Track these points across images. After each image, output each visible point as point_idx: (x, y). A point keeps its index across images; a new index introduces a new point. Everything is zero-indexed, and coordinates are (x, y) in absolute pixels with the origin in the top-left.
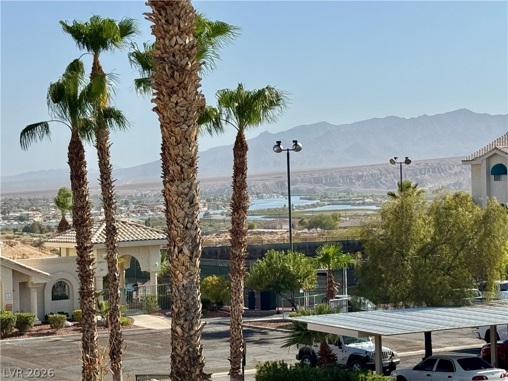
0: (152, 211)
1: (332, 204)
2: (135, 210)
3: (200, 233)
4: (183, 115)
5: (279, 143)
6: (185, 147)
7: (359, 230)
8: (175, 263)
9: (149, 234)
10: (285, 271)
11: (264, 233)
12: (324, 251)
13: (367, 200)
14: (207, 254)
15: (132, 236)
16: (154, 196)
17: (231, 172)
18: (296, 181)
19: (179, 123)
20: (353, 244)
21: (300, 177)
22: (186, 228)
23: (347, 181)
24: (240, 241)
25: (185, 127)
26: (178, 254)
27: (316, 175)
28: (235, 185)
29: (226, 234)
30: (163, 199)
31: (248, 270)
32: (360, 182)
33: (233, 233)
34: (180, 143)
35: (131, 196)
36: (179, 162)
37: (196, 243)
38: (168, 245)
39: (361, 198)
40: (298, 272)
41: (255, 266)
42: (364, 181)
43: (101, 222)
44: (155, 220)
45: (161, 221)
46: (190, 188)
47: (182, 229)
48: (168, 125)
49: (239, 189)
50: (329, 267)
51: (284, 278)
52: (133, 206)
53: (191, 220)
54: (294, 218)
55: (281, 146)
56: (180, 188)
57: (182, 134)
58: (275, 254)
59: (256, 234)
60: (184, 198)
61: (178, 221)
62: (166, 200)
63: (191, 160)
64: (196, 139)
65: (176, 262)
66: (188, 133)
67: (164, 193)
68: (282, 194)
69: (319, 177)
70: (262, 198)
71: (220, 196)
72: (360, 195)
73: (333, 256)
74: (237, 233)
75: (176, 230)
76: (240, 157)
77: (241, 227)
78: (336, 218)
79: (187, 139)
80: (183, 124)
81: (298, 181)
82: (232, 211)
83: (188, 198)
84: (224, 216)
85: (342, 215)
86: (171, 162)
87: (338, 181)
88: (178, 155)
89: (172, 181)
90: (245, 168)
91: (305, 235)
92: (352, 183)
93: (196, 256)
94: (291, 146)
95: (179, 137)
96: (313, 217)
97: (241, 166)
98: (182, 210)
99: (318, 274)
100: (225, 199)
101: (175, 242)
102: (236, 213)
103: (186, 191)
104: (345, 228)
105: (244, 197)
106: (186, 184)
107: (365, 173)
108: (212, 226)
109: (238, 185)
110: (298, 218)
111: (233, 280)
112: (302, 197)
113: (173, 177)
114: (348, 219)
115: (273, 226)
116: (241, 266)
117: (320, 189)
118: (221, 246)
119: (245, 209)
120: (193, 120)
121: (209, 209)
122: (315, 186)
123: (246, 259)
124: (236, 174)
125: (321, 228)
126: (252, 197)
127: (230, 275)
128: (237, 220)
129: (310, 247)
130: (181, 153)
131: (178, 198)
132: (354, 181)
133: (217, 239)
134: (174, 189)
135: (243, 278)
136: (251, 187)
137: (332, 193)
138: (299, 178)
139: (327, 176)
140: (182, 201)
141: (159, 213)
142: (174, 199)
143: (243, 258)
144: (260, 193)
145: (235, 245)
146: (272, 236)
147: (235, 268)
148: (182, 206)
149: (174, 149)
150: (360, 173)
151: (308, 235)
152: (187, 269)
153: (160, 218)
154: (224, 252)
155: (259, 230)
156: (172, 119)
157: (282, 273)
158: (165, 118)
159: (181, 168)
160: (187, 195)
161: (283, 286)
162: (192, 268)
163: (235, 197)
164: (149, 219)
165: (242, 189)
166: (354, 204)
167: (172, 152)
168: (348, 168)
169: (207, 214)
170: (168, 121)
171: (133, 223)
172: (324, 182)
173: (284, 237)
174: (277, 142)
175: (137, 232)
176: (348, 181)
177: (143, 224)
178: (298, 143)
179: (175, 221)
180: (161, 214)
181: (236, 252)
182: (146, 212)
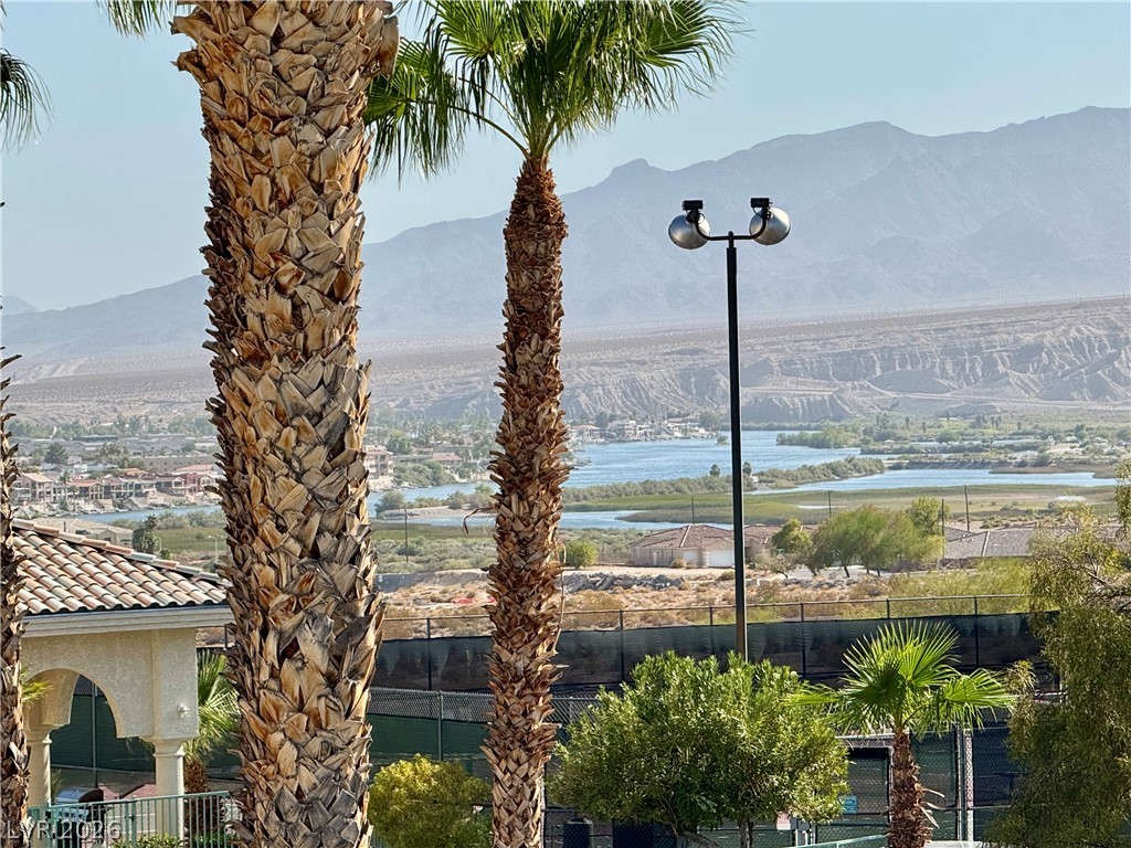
0: (163, 488)
1: (913, 465)
2: (91, 484)
3: (370, 578)
4: (301, 88)
5: (693, 208)
6: (309, 222)
7: (1026, 572)
8: (267, 699)
9: (152, 585)
10: (714, 740)
11: (627, 583)
12: (881, 655)
13: (1057, 450)
14: (391, 666)
15: (80, 590)
16: (174, 428)
17: (496, 329)
18: (764, 368)
19: (285, 117)
20: (1001, 630)
21: (777, 351)
22: (315, 553)
23: (972, 368)
24: (532, 612)
25: (312, 135)
26: (281, 664)
27: (845, 345)
28: (510, 381)
29: (470, 588)
30: (211, 442)
31: (563, 737)
32: (1030, 375)
33: (501, 579)
34: (290, 202)
35: (76, 426)
36: (284, 280)
37: (353, 616)
38: (233, 629)
39: (1031, 440)
40: (771, 744)
41: (592, 718)
42: (1046, 369)
44: (174, 527)
45: (203, 531)
46: (332, 389)
47: (295, 559)
48: (243, 124)
49: (529, 395)
50: (901, 726)
51: (712, 769)
52: (85, 467)
53: (332, 522)
54: (753, 522)
55: (704, 225)
56: (290, 390)
57: (300, 164)
58: (680, 670)
59: (593, 586)
60: (307, 430)
61: (278, 527)
62: (226, 441)
63: (336, 271)
64: (355, 189)
65: (273, 697)
66: (323, 162)
67: (219, 412)
68: (705, 422)
69: (859, 353)
70: (620, 436)
71: (447, 426)
72: (1029, 428)
73: (914, 678)
74: (520, 578)
75: (271, 564)
76: (533, 263)
77: (537, 556)
78: (925, 522)
79: (319, 188)
80: (305, 122)
81: (771, 370)
82: (496, 489)
83: (322, 432)
84: (462, 514)
85: (953, 510)
86: (254, 282)
87: (937, 370)
88: (284, 251)
89: (258, 358)
90: (553, 312)
91: (799, 592)
92: (992, 377)
93: (355, 673)
94: (743, 219)
95: (285, 179)
96: (832, 520)
97: (539, 304)
98: (298, 480)
99: (855, 754)
100: (468, 440)
101: (265, 612)
102: (514, 498)
103: (315, 401)
104: (964, 563)
105: (550, 433)
106: (315, 371)
107: (1049, 338)
108: (412, 553)
109: (524, 380)
110: (770, 522)
111: (500, 774)
112: (788, 433)
113: (261, 344)
114: (976, 527)
115: (667, 555)
116: (535, 715)
117: (864, 400)
118: (447, 633)
119: (550, 479)
120: (343, 108)
121: (398, 481)
122: (841, 390)
123: (554, 689)
124: (516, 333)
125: (866, 563)
126: (581, 433)
127: (489, 753)
128: (519, 526)
129: (818, 643)
130: (294, 245)
131: (280, 432)
132: (1001, 369)
133: (434, 607)
134: (263, 391)
135: (541, 766)
136: (573, 389)
137: (912, 418)
138: (773, 357)
139: (893, 349)
140: (298, 442)
141: (192, 498)
142: (265, 434)
143: (544, 685)
144: (612, 418)
145: (509, 629)
146: (663, 594)
147: (509, 724)
148: (295, 464)
149: (264, 226)
150: (1029, 338)
151: (809, 591)
152: (317, 723)
153: (199, 521)
154: (464, 660)
155: (606, 571)
156: (256, 102)
157: (701, 750)
158: (231, 96)
159: (295, 307)
160: (317, 417)
161: (706, 804)
162: (336, 722)
163: (513, 430)
164: (151, 524)
165: (542, 399)
166: (1002, 463)
167: (257, 239)
168: (980, 314)
169: (389, 504)
170: (241, 109)
171: (84, 538)
172: (879, 372)
173: (712, 600)
174: (687, 205)
175: (103, 577)
176: (979, 371)
177: (125, 542)
178: (775, 211)
179: (268, 527)
180: (198, 502)
181: (513, 658)
182: (137, 495)
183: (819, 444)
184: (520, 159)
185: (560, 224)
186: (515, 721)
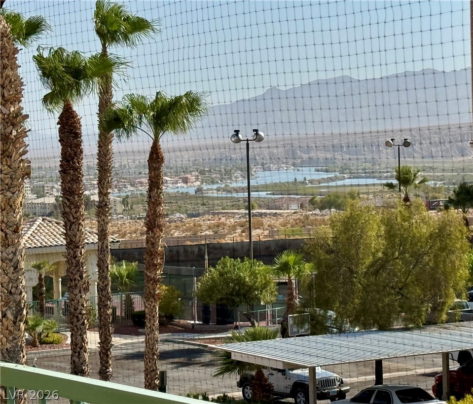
0: (132, 185)
1: (354, 178)
6: (9, 214)
10: (240, 281)
11: (266, 214)
16: (136, 167)
21: (315, 143)
22: (10, 293)
24: (155, 262)
27: (335, 142)
28: (149, 200)
34: (4, 210)
40: (255, 283)
43: (32, 223)
44: (135, 197)
46: (15, 254)
49: (154, 205)
50: (290, 277)
51: (239, 290)
53: (15, 285)
55: (240, 137)
56: (5, 254)
58: (229, 261)
59: (256, 216)
60: (8, 264)
63: (16, 226)
64: (21, 206)
66: (12, 200)
69: (339, 144)
70: (268, 169)
71: (217, 167)
73: (294, 264)
76: (155, 169)
77: (157, 247)
79: (11, 206)
81: (313, 149)
83: (12, 264)
85: (362, 192)
88: (2, 222)
90: (161, 182)
91: (315, 217)
93: (21, 321)
97: (157, 180)
98: (6, 275)
102: (150, 232)
103: (10, 257)
105: (160, 214)
106: (11, 249)
109: (153, 200)
111: (147, 305)
112: (318, 168)
114: (371, 196)
115: (278, 206)
116: (156, 290)
119: (160, 227)
121: (202, 183)
122: (334, 155)
124: (151, 189)
125: (336, 208)
128: (152, 239)
130: (5, 220)
131: (2, 264)
132: (381, 148)
133: (208, 222)
135: (158, 303)
137: (354, 163)
138: (314, 146)
139: (349, 143)
141: (141, 188)
143: (159, 281)
144: (266, 164)
146: (276, 218)
147: (149, 292)
151: (318, 217)
152: (11, 333)
155: (259, 211)
157: (237, 284)
160: (11, 261)
161: (237, 299)
164: (127, 197)
165: (158, 206)
166: (380, 177)
168: (375, 132)
169: (199, 190)
172: (345, 150)
174: (235, 131)
178: (260, 133)
180: (143, 190)
181: (150, 274)
182: (125, 187)
183: (327, 171)
184: (152, 142)
185: (162, 159)
186: (151, 291)
